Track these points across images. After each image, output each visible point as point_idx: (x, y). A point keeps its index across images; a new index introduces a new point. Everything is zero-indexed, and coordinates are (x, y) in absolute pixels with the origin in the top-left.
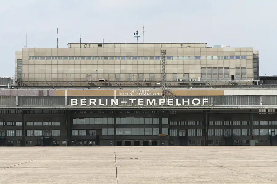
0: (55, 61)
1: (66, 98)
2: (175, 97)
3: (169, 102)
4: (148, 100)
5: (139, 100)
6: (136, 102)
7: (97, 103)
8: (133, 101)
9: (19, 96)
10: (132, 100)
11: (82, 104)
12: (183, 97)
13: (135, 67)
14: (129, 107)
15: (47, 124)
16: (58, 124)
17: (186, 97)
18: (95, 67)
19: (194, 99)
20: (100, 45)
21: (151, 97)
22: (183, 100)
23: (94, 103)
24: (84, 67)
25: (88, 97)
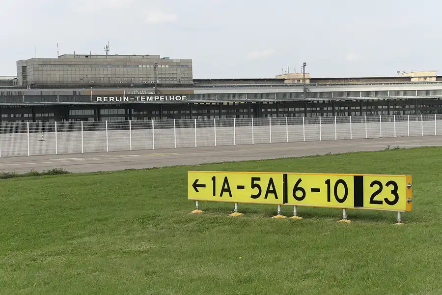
0: (57, 69)
1: (92, 96)
2: (164, 95)
3: (161, 98)
4: (148, 97)
5: (142, 97)
6: (140, 99)
7: (115, 100)
8: (138, 99)
9: (59, 96)
10: (138, 97)
11: (104, 101)
12: (170, 95)
13: (113, 73)
14: (135, 102)
15: (46, 115)
16: (53, 115)
17: (172, 95)
18: (86, 72)
19: (177, 97)
20: (87, 56)
21: (150, 96)
22: (170, 97)
23: (112, 100)
24: (78, 73)
25: (108, 96)
